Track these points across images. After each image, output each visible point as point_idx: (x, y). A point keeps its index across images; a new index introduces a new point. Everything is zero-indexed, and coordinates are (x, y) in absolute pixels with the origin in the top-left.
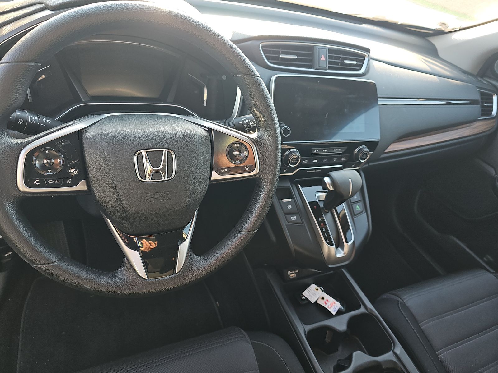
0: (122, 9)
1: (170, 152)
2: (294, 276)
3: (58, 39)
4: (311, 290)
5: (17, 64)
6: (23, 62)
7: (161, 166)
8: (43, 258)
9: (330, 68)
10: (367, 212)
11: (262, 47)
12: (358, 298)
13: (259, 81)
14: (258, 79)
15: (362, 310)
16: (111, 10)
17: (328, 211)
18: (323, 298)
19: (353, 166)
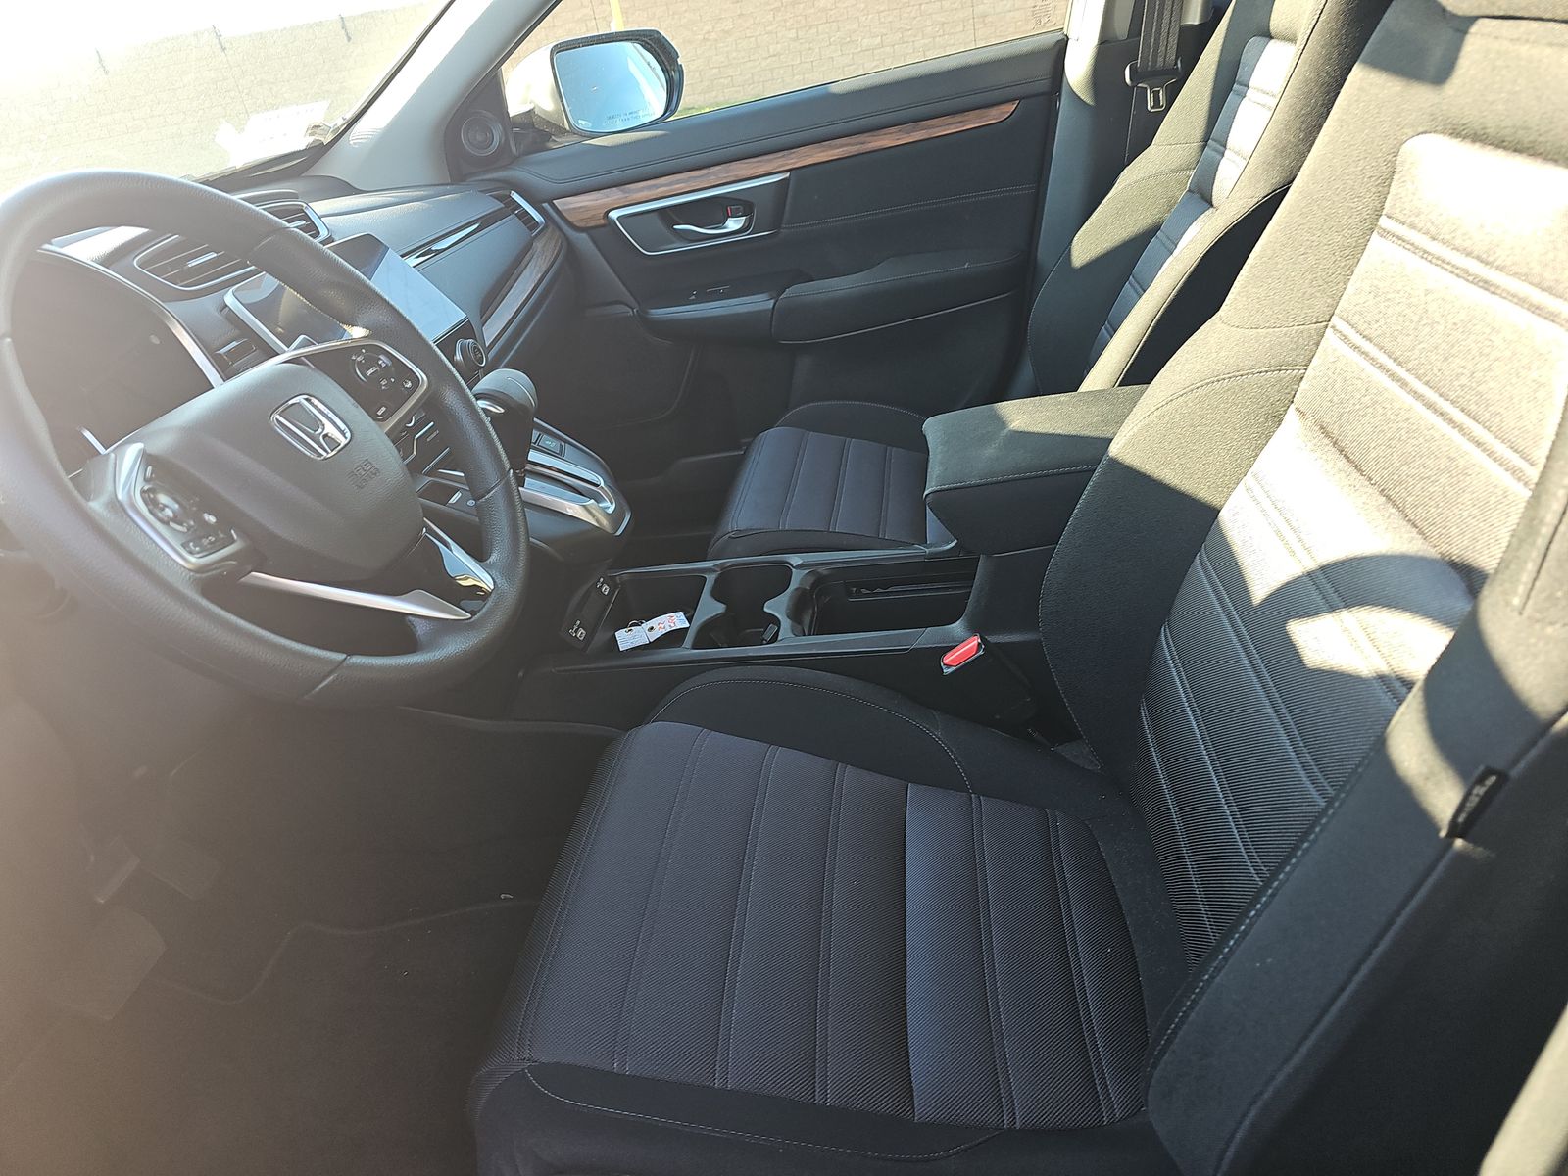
10: (566, 441)
15: (710, 579)
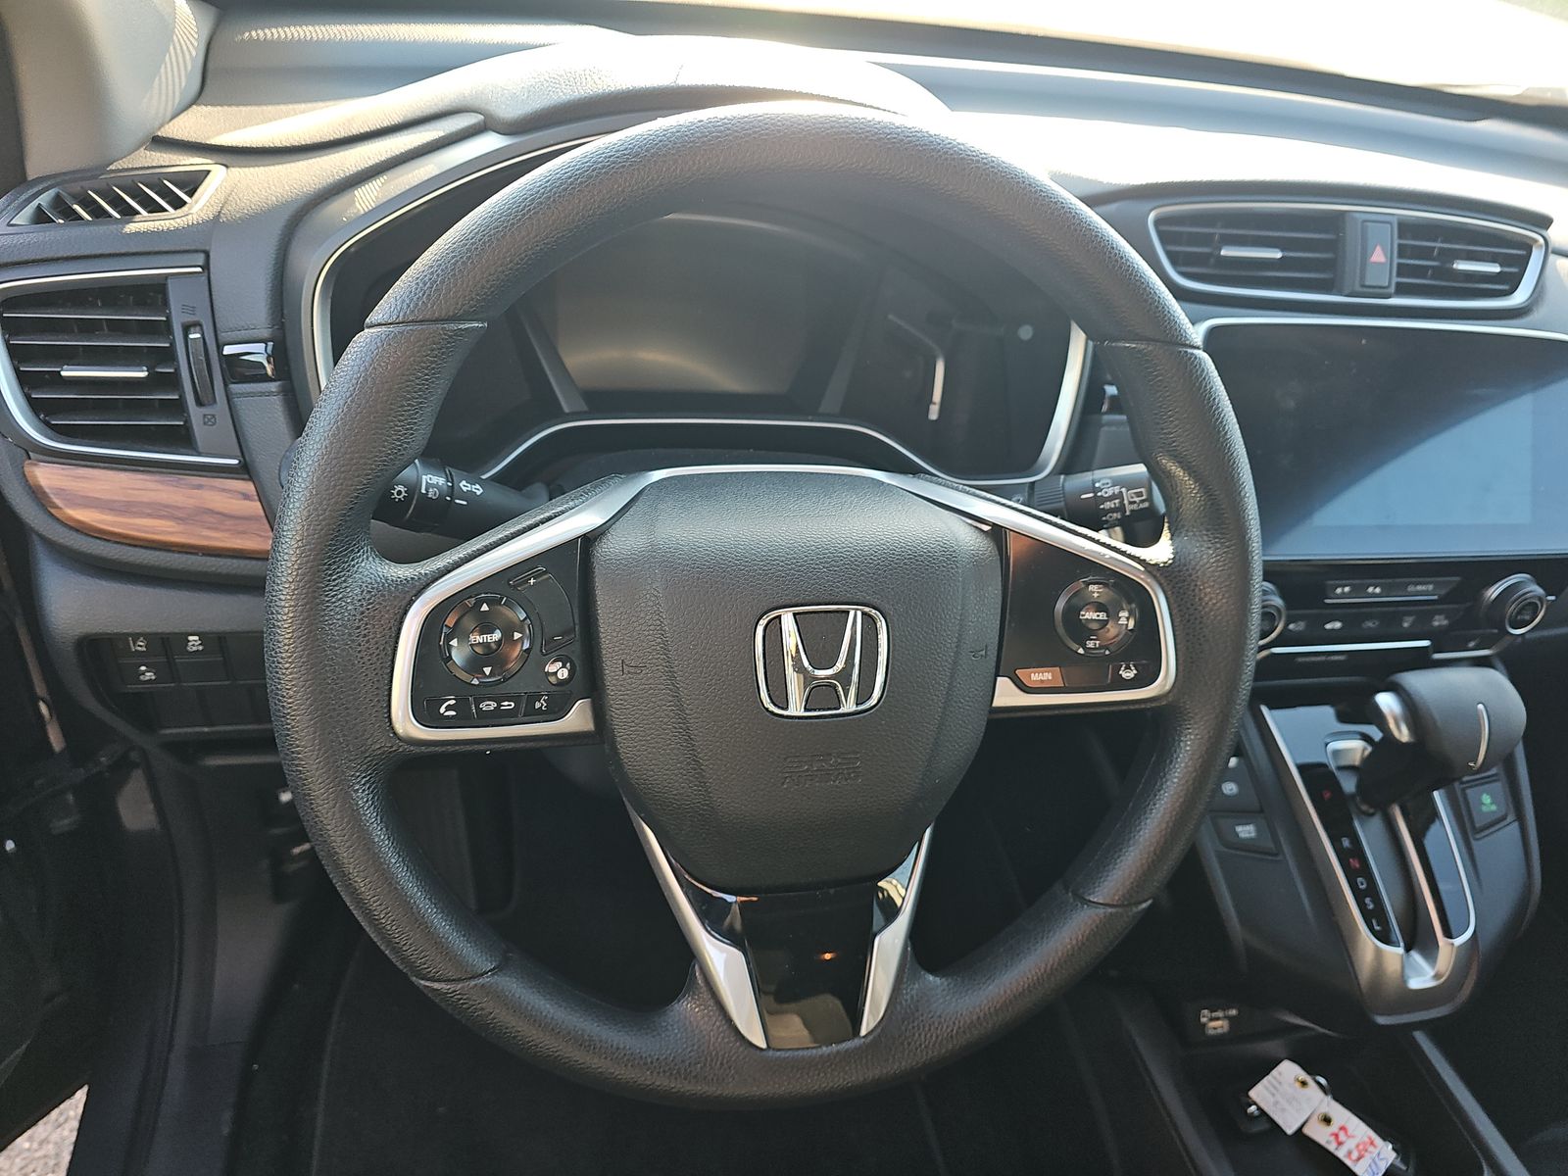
0: (755, 132)
1: (870, 616)
2: (1222, 1027)
3: (548, 244)
4: (1280, 1083)
5: (421, 327)
6: (436, 321)
7: (840, 665)
8: (450, 960)
9: (1402, 290)
10: (1520, 817)
11: (1158, 222)
12: (1471, 1142)
13: (1200, 365)
14: (1196, 358)
16: (719, 137)
17: (1372, 811)
18: (1327, 1120)
19: (1472, 644)
